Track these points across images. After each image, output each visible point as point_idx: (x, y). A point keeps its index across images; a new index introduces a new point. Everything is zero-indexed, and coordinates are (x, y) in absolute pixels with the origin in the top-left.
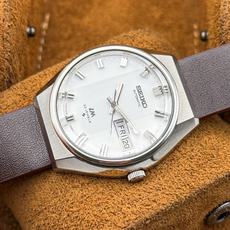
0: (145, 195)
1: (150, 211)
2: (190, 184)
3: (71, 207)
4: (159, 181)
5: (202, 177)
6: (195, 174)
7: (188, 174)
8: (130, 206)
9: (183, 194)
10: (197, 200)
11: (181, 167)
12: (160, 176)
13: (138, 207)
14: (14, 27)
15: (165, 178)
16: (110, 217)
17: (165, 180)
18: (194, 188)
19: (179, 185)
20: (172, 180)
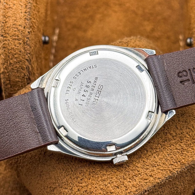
0: (143, 171)
1: (148, 184)
2: (181, 160)
3: (80, 183)
4: (154, 159)
5: (191, 154)
6: (185, 153)
7: (179, 152)
8: (131, 180)
9: (175, 169)
10: (187, 175)
11: (172, 147)
12: (155, 155)
13: (138, 181)
14: (33, 33)
15: (160, 157)
16: (114, 190)
17: (160, 158)
18: (184, 164)
19: (171, 161)
20: (166, 158)
